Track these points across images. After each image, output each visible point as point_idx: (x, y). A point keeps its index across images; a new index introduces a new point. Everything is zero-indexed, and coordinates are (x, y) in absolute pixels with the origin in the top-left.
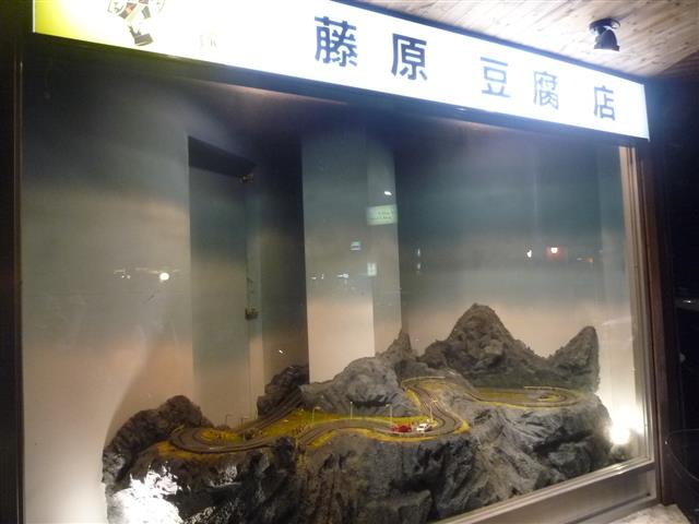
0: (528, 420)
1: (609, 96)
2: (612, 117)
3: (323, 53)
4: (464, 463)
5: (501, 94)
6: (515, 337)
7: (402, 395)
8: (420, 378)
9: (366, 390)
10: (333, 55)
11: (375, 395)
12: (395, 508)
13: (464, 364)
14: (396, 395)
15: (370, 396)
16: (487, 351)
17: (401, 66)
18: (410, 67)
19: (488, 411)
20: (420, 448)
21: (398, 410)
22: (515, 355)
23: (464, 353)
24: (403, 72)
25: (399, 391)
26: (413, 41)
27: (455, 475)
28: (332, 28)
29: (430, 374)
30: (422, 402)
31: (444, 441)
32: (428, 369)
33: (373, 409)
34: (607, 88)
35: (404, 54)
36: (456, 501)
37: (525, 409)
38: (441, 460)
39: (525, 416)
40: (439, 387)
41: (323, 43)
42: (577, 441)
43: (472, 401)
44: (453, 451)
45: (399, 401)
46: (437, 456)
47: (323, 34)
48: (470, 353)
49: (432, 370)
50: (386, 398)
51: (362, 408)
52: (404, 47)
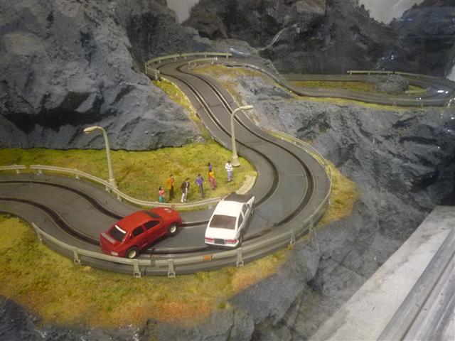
0: (406, 132)
7: (144, 89)
8: (184, 55)
9: (31, 78)
11: (59, 93)
13: (256, 34)
14: (127, 90)
15: (46, 97)
16: (300, 9)
19: (322, 115)
21: (137, 132)
22: (342, 17)
23: (257, 14)
25: (135, 79)
29: (204, 48)
30: (201, 107)
32: (198, 39)
33: (68, 130)
37: (401, 111)
39: (400, 124)
40: (226, 72)
43: (287, 97)
45: (138, 108)
48: (270, 12)
49: (206, 41)
50: (99, 102)
51: (38, 129)
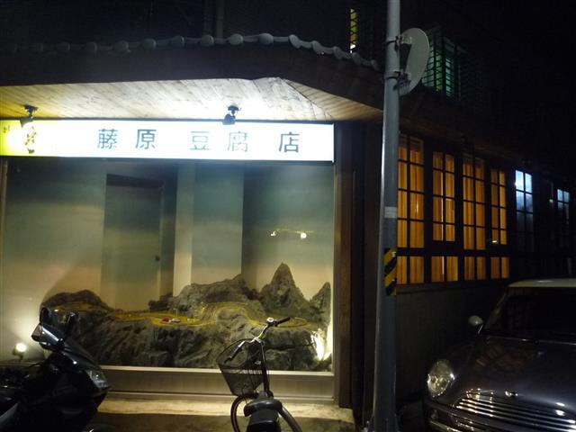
1: (293, 137)
2: (297, 150)
3: (101, 145)
4: (188, 342)
5: (204, 148)
6: (297, 286)
10: (106, 144)
12: (150, 356)
13: (273, 299)
16: (278, 293)
17: (141, 143)
18: (145, 144)
20: (161, 329)
22: (293, 297)
24: (142, 147)
26: (148, 131)
27: (183, 347)
28: (106, 133)
31: (176, 328)
32: (243, 299)
34: (293, 133)
35: (143, 137)
36: (182, 361)
38: (175, 337)
41: (102, 140)
42: (281, 350)
44: (182, 334)
46: (172, 335)
47: (102, 136)
48: (273, 293)
52: (143, 135)
